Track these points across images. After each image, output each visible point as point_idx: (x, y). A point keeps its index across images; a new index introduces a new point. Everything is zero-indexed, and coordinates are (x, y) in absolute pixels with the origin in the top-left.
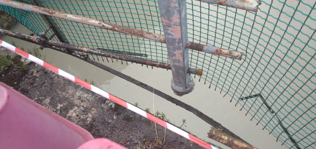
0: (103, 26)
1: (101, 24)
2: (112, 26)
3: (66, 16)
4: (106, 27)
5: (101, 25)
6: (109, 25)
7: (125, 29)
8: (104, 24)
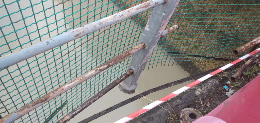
0: (100, 70)
1: (97, 70)
2: (106, 65)
3: (63, 89)
4: (103, 69)
5: (99, 71)
6: (104, 66)
7: (116, 59)
8: (100, 68)
